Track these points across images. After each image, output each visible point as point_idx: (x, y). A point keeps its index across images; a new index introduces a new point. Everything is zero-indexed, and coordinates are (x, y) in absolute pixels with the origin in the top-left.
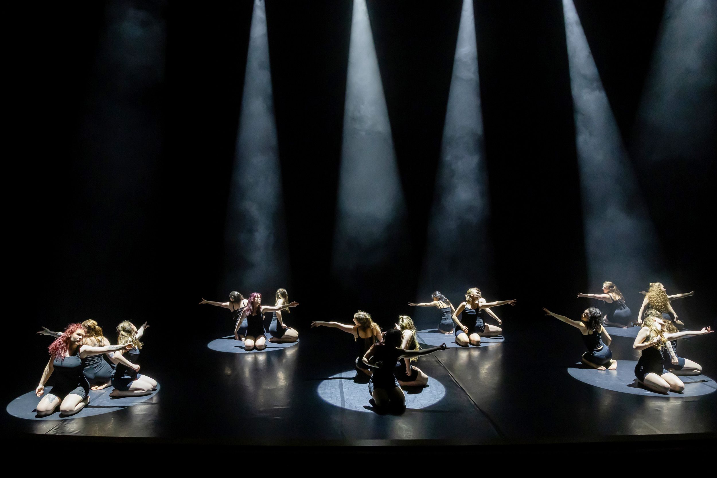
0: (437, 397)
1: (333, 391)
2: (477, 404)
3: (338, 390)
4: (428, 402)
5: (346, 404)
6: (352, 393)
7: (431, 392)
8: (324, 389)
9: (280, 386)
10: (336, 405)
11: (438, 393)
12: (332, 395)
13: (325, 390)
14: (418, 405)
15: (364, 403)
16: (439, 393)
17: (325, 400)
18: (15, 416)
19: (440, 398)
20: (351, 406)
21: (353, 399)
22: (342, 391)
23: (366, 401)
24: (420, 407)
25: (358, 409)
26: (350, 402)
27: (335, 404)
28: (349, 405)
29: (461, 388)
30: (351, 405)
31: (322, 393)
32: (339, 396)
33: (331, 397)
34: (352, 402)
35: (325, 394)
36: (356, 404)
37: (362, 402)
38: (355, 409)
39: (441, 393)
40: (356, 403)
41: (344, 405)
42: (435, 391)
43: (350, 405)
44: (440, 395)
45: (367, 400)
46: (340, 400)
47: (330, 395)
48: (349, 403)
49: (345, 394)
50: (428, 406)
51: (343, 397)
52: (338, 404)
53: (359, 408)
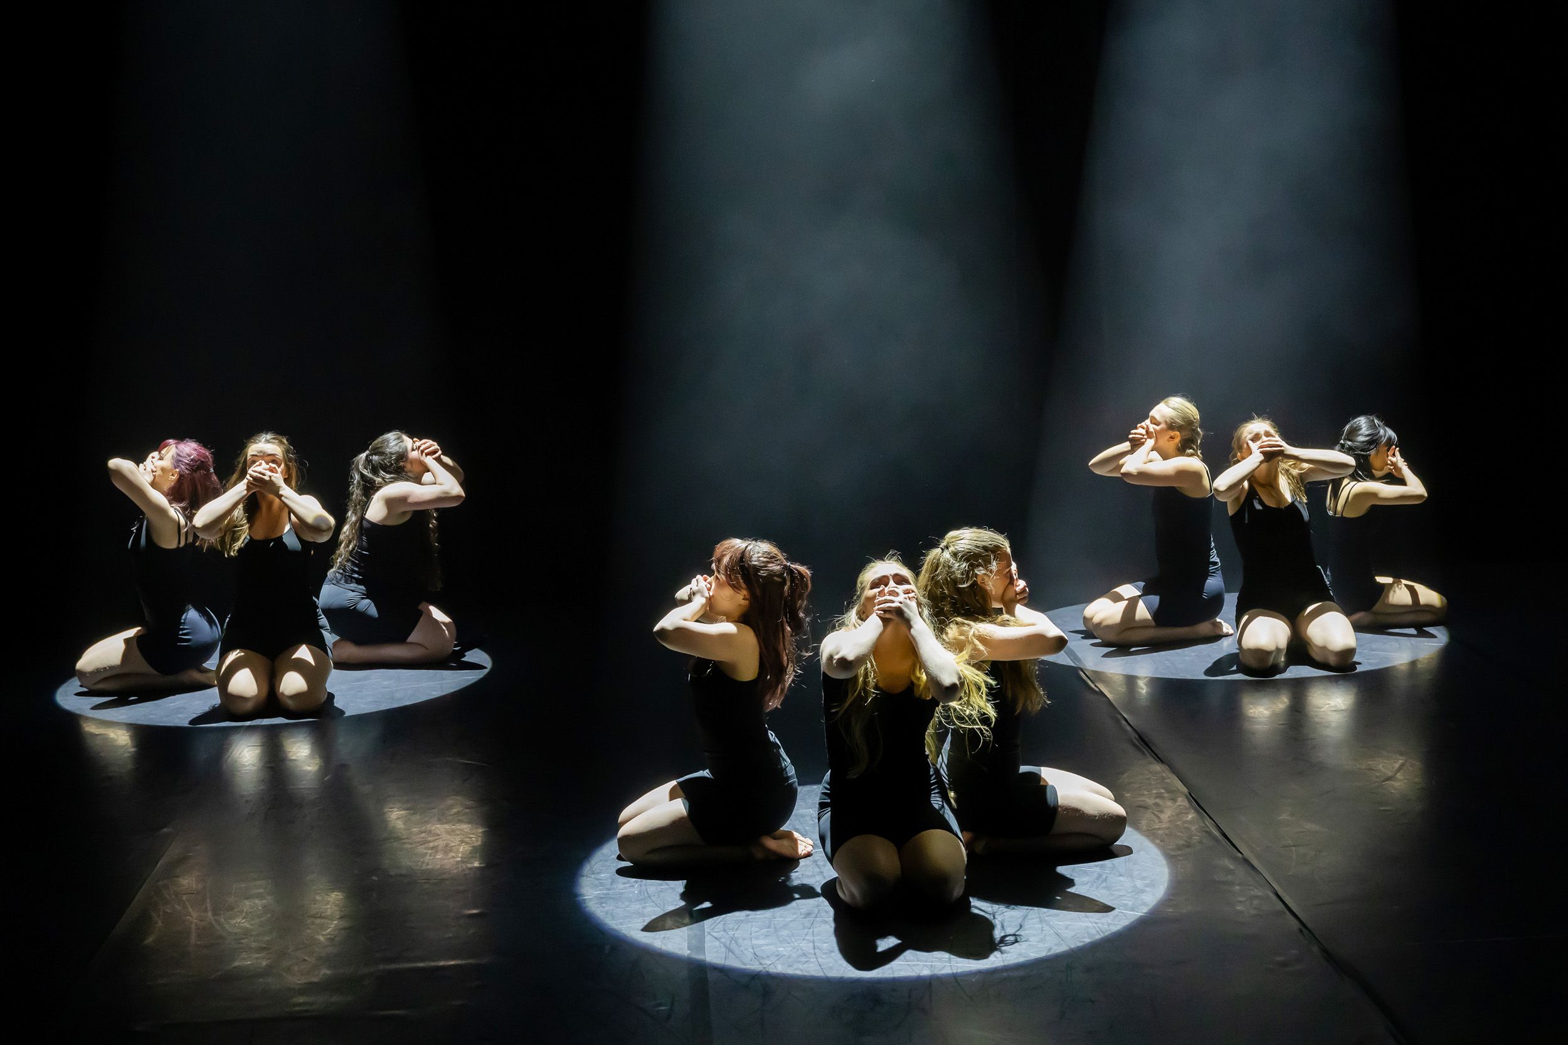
0: (1130, 903)
2: (1309, 925)
4: (1090, 925)
5: (710, 942)
7: (1105, 880)
8: (609, 880)
10: (664, 948)
11: (1135, 887)
12: (644, 907)
13: (614, 886)
14: (1042, 940)
15: (793, 935)
16: (1139, 884)
17: (613, 930)
19: (1145, 904)
20: (736, 951)
21: (742, 921)
23: (804, 928)
24: (1050, 949)
25: (769, 962)
26: (731, 933)
27: (658, 945)
28: (725, 946)
29: (1246, 861)
30: (733, 946)
31: (601, 900)
34: (738, 934)
35: (611, 900)
36: (754, 942)
37: (784, 933)
38: (754, 966)
39: (1147, 886)
40: (757, 938)
41: (701, 948)
42: (1121, 875)
43: (730, 950)
44: (1142, 891)
45: (807, 924)
48: (723, 940)
50: (1087, 940)
53: (773, 959)
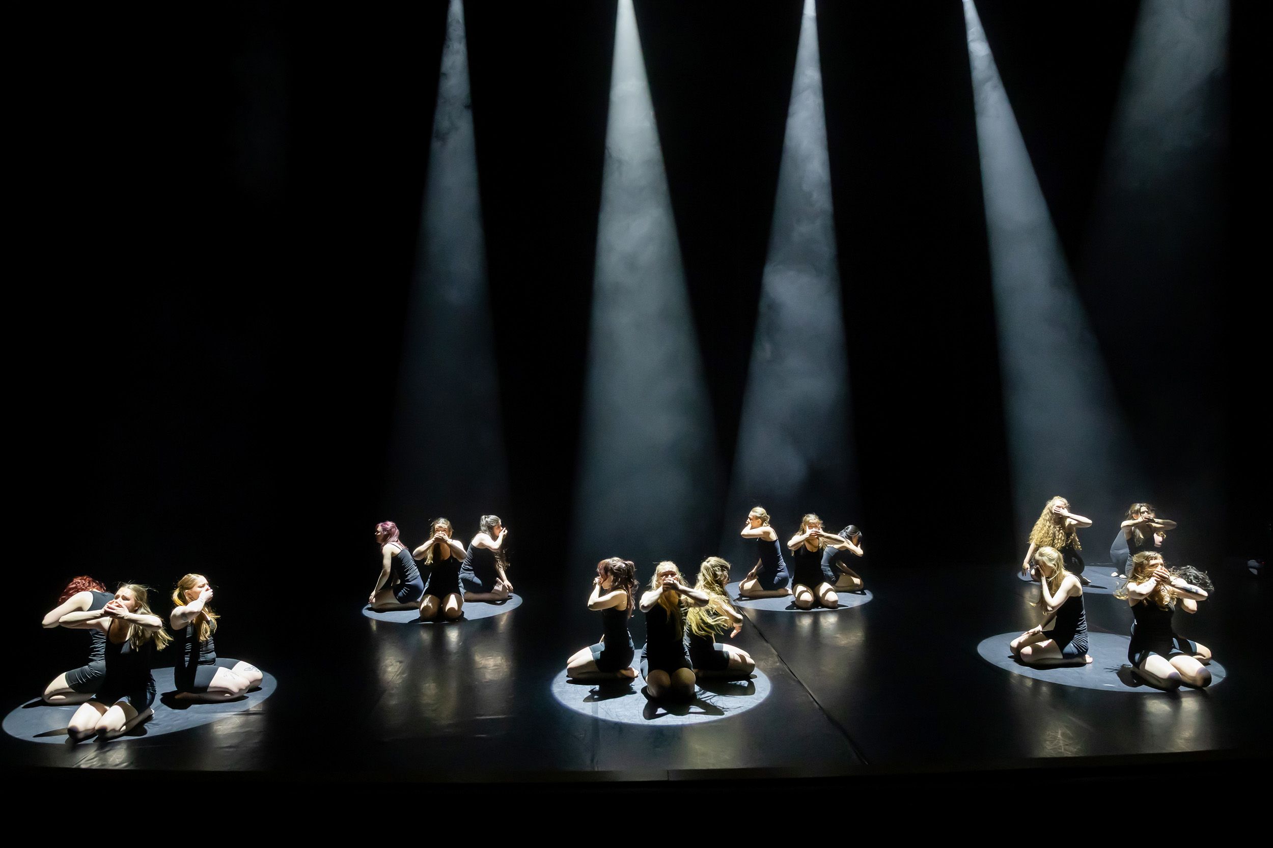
0: (756, 697)
1: (579, 689)
2: (822, 707)
5: (600, 710)
9: (487, 681)
10: (583, 711)
12: (576, 696)
13: (566, 687)
15: (631, 708)
16: (760, 690)
17: (564, 704)
18: (17, 737)
19: (762, 698)
20: (609, 714)
21: (612, 702)
23: (635, 705)
25: (621, 718)
26: (608, 706)
27: (581, 711)
28: (606, 711)
29: (799, 680)
30: (609, 712)
31: (560, 693)
33: (574, 699)
35: (565, 692)
36: (616, 710)
37: (628, 706)
38: (617, 720)
39: (763, 690)
41: (596, 712)
47: (573, 696)
48: (605, 709)
52: (587, 711)
53: (623, 717)
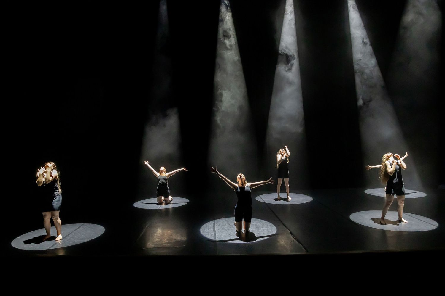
1: (210, 231)
3: (212, 230)
5: (217, 238)
6: (221, 231)
7: (268, 230)
8: (204, 230)
16: (273, 231)
17: (204, 236)
21: (221, 235)
22: (214, 231)
28: (219, 239)
31: (203, 232)
32: (213, 234)
34: (220, 237)
35: (205, 232)
40: (223, 238)
42: (270, 230)
46: (213, 236)
47: (207, 233)
49: (216, 232)
51: (215, 235)
52: (212, 238)
